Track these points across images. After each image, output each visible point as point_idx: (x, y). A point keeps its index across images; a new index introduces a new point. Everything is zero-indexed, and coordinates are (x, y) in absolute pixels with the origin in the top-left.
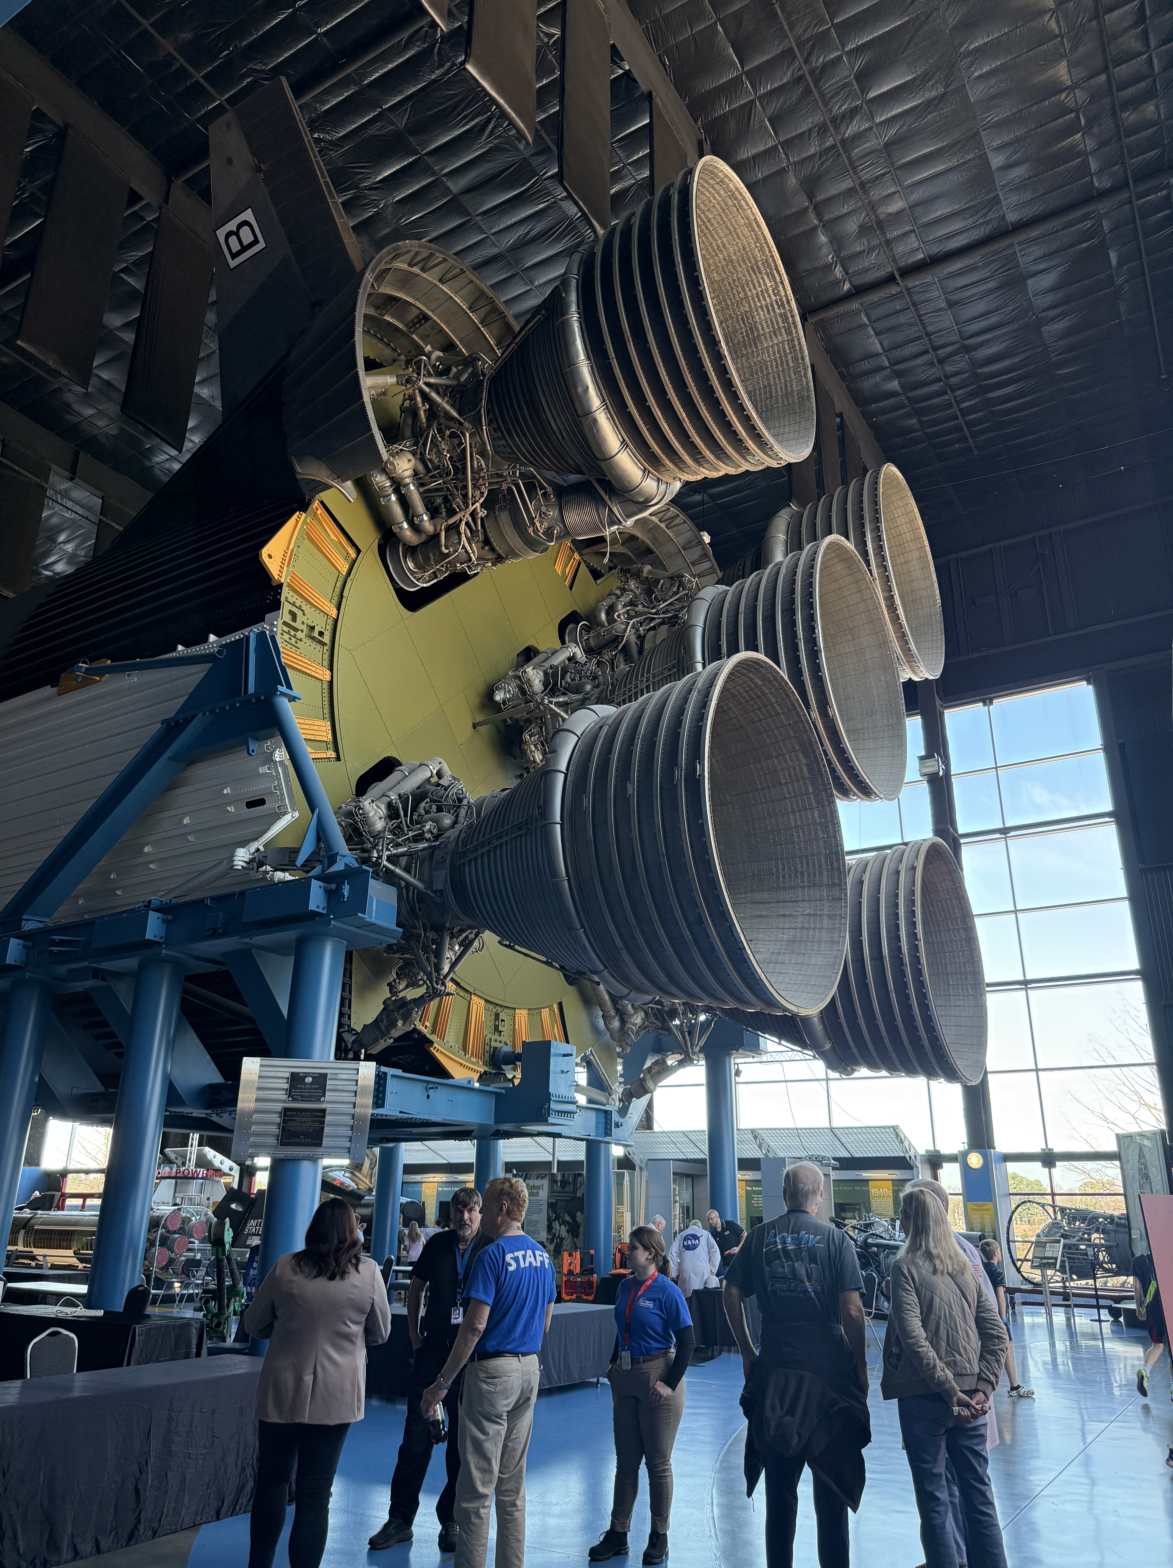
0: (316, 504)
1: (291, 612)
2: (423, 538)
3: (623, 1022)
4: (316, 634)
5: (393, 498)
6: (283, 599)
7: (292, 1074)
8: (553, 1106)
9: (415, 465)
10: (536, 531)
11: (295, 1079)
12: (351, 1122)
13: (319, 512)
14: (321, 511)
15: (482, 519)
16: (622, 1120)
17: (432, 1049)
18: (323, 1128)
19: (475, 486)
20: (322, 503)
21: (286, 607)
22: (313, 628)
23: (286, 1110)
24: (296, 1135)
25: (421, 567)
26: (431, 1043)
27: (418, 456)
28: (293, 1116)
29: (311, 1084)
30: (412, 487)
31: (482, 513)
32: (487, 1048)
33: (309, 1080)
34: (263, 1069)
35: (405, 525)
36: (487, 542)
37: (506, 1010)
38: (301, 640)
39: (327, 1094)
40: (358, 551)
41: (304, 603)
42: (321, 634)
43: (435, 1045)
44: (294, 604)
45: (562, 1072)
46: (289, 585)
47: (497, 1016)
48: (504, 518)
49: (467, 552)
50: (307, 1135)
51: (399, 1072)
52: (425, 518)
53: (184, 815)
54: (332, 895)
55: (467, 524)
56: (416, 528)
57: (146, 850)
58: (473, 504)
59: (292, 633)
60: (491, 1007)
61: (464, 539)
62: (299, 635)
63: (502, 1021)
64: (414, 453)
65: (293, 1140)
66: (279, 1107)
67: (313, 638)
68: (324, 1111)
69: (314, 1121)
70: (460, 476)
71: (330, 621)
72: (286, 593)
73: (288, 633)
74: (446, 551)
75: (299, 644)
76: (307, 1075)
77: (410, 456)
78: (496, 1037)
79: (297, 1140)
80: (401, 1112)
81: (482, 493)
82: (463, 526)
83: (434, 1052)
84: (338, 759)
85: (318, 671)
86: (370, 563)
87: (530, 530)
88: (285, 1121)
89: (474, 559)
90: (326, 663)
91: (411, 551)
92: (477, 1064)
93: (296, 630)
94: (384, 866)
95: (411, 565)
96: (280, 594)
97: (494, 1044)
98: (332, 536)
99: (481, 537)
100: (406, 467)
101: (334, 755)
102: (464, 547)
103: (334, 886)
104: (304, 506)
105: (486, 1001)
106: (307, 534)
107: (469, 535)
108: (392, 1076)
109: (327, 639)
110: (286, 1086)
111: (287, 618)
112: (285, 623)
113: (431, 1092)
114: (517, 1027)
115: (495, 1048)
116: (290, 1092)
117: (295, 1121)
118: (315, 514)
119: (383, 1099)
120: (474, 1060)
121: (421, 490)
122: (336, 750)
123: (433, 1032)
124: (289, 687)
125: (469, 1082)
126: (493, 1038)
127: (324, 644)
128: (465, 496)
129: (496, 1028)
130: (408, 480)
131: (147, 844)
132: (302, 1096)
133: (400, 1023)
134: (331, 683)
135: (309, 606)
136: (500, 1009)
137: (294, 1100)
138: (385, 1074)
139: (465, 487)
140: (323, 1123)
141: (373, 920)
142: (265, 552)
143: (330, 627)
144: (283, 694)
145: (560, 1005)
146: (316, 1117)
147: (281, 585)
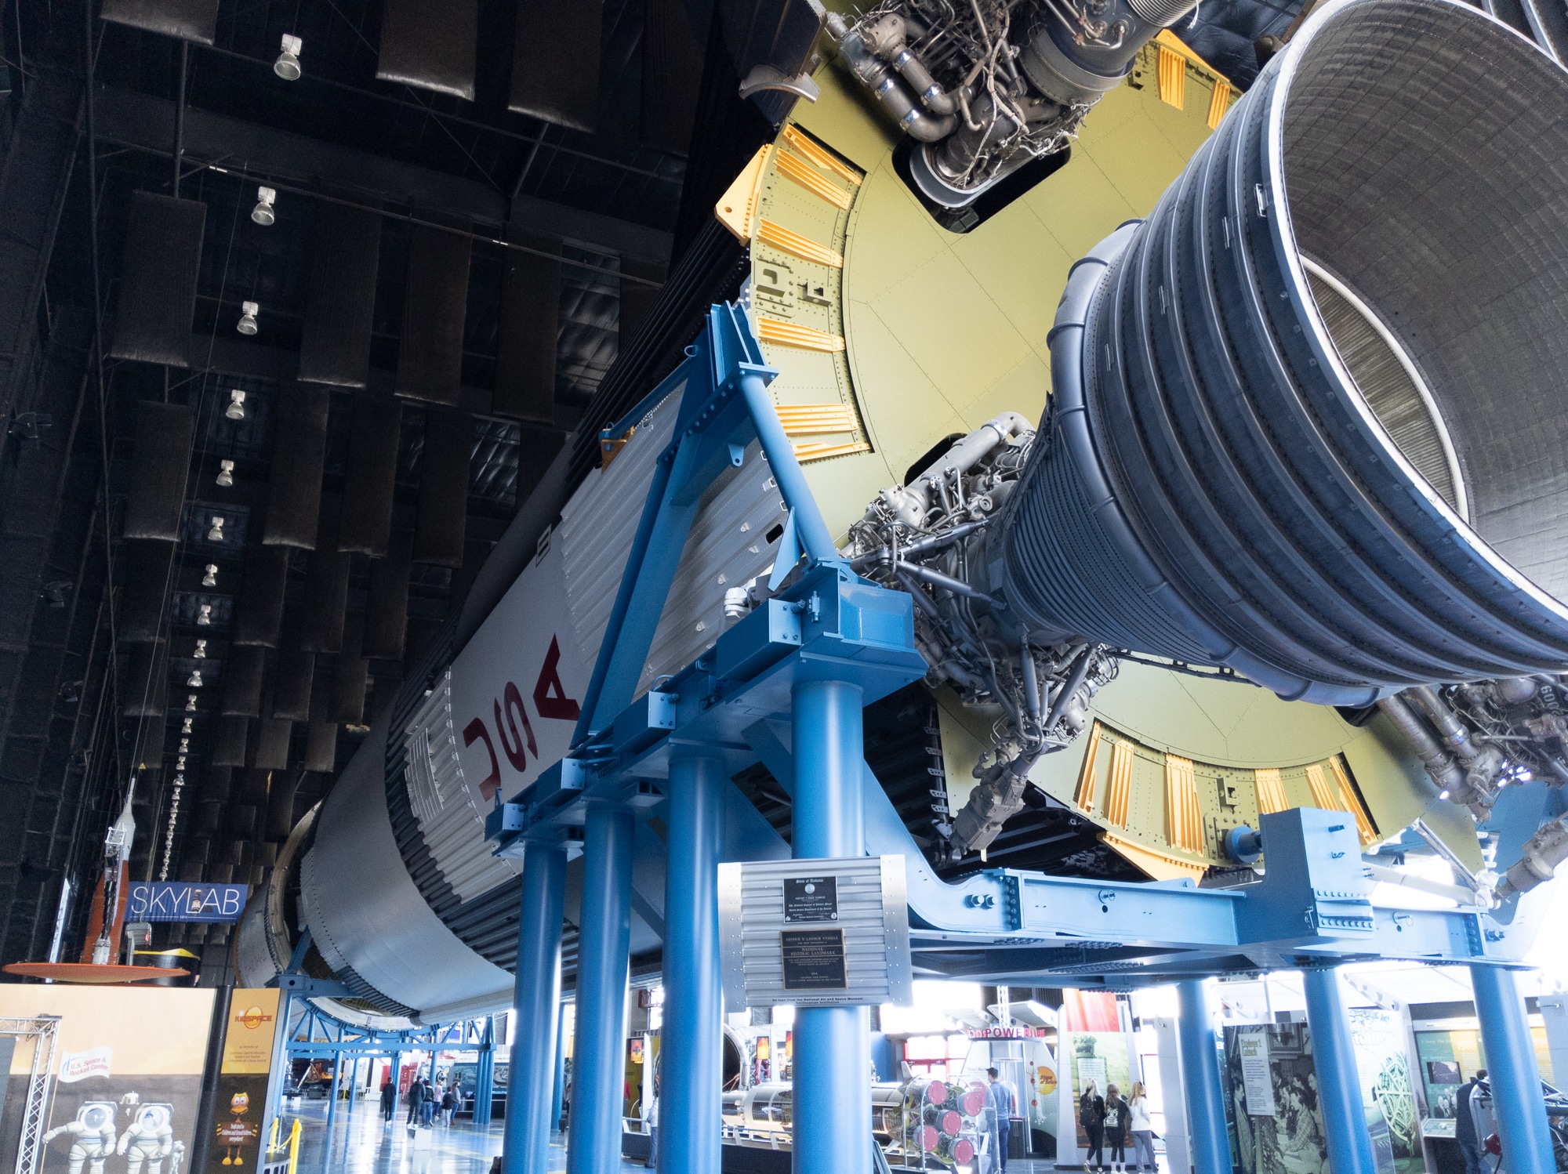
0: (787, 129)
1: (767, 272)
2: (947, 125)
3: (1463, 771)
4: (811, 293)
5: (890, 84)
6: (753, 258)
7: (787, 882)
8: (1321, 909)
9: (907, 29)
10: (1090, 40)
11: (793, 889)
12: (882, 948)
13: (793, 138)
14: (796, 137)
15: (1016, 61)
16: (1503, 928)
17: (1106, 840)
18: (841, 961)
19: (988, 17)
20: (797, 126)
21: (757, 269)
22: (805, 287)
23: (785, 935)
24: (806, 971)
25: (959, 168)
26: (1103, 831)
27: (909, 13)
28: (796, 943)
29: (815, 894)
30: (906, 57)
31: (1012, 53)
32: (1211, 832)
33: (810, 888)
34: (745, 878)
35: (915, 115)
36: (1033, 92)
37: (1236, 773)
38: (790, 306)
39: (840, 907)
40: (863, 173)
41: (790, 257)
42: (820, 291)
43: (1109, 833)
44: (773, 263)
45: (1335, 856)
46: (761, 239)
47: (1220, 782)
48: (1044, 42)
49: (1007, 118)
50: (822, 970)
51: (1039, 875)
52: (935, 91)
53: (717, 573)
54: (802, 616)
55: (998, 78)
56: (931, 114)
57: (699, 627)
58: (994, 46)
59: (776, 299)
60: (1207, 771)
61: (996, 99)
62: (786, 299)
63: (1231, 790)
64: (901, 13)
65: (802, 979)
66: (776, 930)
67: (809, 300)
68: (838, 933)
69: (828, 950)
70: (966, 13)
71: (835, 273)
72: (756, 252)
73: (771, 301)
74: (977, 127)
75: (789, 312)
76: (807, 881)
77: (894, 17)
78: (1227, 813)
79: (809, 979)
80: (1058, 934)
81: (1003, 22)
82: (991, 84)
83: (1113, 844)
84: (872, 450)
85: (823, 341)
86: (885, 184)
87: (1080, 41)
88: (786, 952)
89: (1019, 123)
90: (836, 327)
91: (940, 148)
92: (1194, 857)
93: (781, 294)
94: (899, 568)
95: (947, 172)
96: (748, 253)
97: (1221, 826)
98: (821, 165)
99: (1021, 88)
100: (891, 34)
101: (865, 446)
102: (1000, 113)
103: (801, 603)
104: (769, 135)
105: (1195, 762)
106: (779, 169)
107: (1004, 91)
108: (1027, 881)
109: (829, 296)
110: (782, 900)
111: (767, 281)
112: (760, 288)
113: (1108, 902)
114: (1262, 797)
115: (1225, 832)
116: (787, 908)
117: (800, 950)
118: (790, 143)
119: (1018, 915)
120: (1188, 851)
121: (920, 55)
122: (868, 441)
123: (1106, 815)
124: (758, 360)
125: (1185, 885)
126: (1220, 816)
127: (826, 304)
128: (979, 36)
129: (1223, 802)
130: (898, 50)
131: (697, 621)
132: (805, 914)
133: (997, 800)
134: (845, 352)
135: (798, 260)
136: (1223, 774)
137: (794, 919)
138: (1015, 879)
139: (976, 26)
140: (840, 950)
141: (861, 642)
142: (720, 208)
143: (834, 281)
144: (749, 373)
145: (1342, 756)
146: (829, 942)
147: (749, 241)
